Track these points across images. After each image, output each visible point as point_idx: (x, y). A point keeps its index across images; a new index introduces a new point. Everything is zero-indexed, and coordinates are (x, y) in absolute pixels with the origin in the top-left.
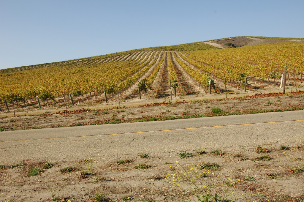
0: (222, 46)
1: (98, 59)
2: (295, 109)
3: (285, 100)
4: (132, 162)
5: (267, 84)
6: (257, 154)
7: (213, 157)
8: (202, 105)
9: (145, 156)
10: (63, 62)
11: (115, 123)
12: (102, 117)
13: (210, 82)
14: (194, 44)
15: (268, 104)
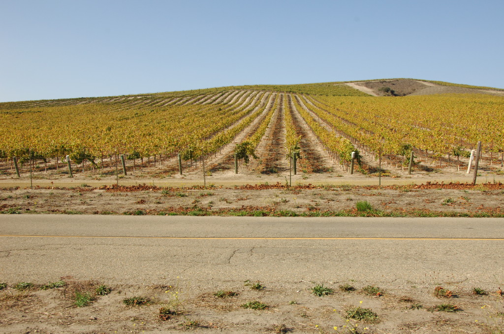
0: (373, 92)
1: (169, 98)
2: (492, 215)
3: (476, 197)
4: (237, 295)
5: (445, 164)
6: (436, 299)
7: (365, 298)
8: (340, 194)
9: (258, 288)
10: (110, 97)
11: (198, 215)
12: (176, 202)
13: (352, 154)
14: (329, 85)
15: (448, 202)
